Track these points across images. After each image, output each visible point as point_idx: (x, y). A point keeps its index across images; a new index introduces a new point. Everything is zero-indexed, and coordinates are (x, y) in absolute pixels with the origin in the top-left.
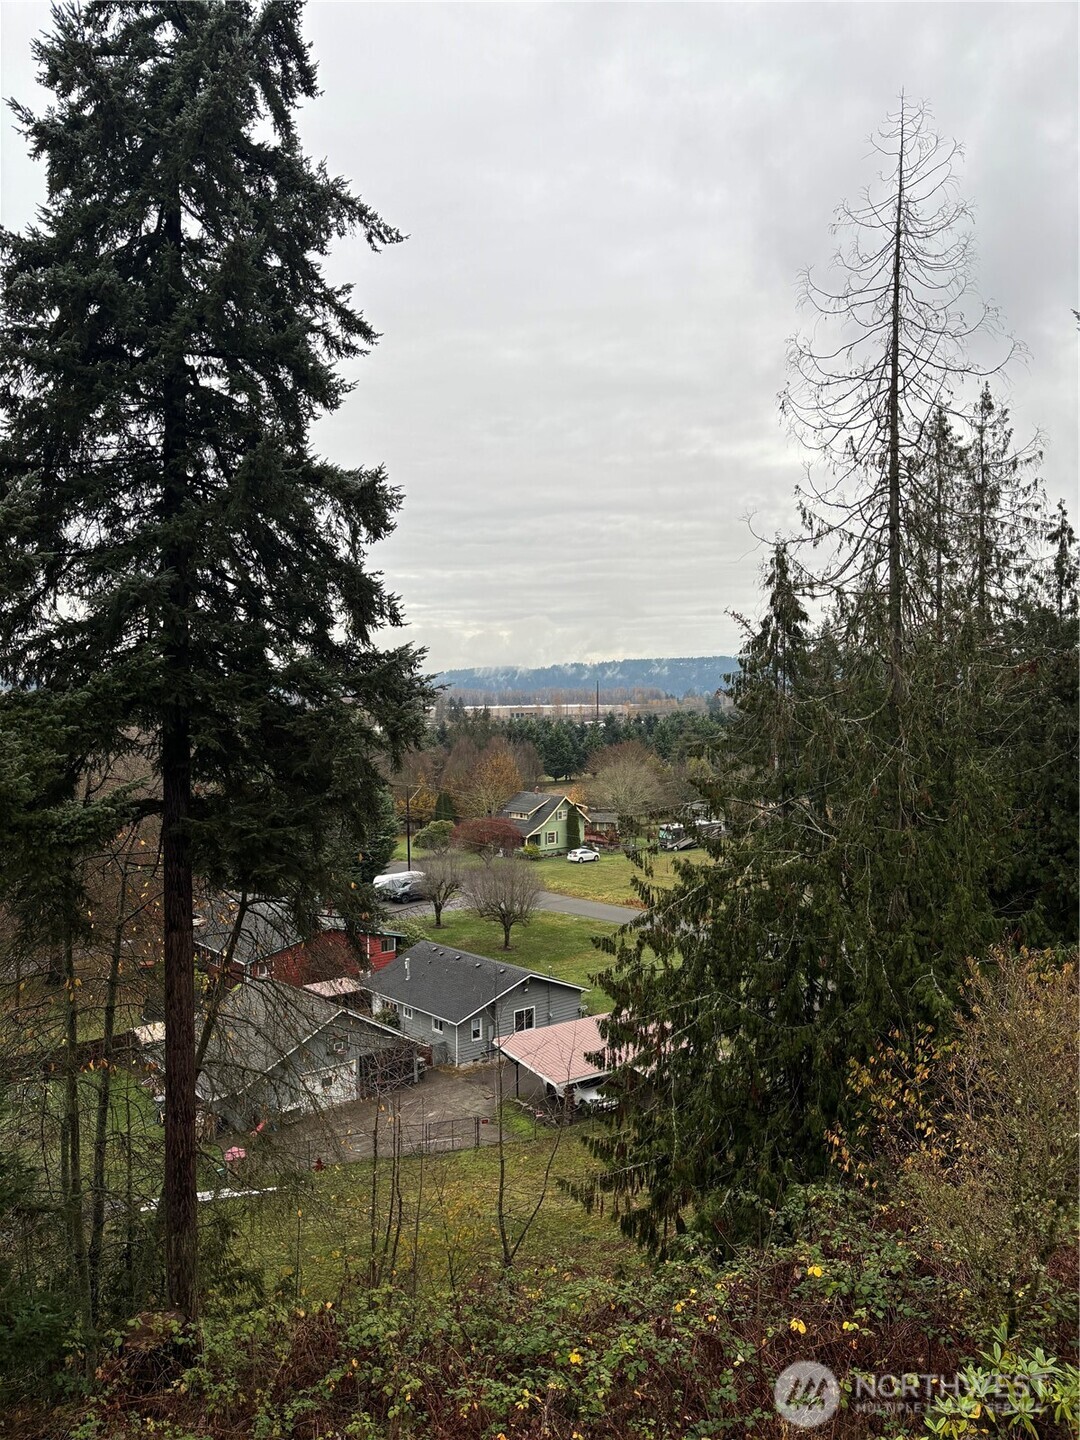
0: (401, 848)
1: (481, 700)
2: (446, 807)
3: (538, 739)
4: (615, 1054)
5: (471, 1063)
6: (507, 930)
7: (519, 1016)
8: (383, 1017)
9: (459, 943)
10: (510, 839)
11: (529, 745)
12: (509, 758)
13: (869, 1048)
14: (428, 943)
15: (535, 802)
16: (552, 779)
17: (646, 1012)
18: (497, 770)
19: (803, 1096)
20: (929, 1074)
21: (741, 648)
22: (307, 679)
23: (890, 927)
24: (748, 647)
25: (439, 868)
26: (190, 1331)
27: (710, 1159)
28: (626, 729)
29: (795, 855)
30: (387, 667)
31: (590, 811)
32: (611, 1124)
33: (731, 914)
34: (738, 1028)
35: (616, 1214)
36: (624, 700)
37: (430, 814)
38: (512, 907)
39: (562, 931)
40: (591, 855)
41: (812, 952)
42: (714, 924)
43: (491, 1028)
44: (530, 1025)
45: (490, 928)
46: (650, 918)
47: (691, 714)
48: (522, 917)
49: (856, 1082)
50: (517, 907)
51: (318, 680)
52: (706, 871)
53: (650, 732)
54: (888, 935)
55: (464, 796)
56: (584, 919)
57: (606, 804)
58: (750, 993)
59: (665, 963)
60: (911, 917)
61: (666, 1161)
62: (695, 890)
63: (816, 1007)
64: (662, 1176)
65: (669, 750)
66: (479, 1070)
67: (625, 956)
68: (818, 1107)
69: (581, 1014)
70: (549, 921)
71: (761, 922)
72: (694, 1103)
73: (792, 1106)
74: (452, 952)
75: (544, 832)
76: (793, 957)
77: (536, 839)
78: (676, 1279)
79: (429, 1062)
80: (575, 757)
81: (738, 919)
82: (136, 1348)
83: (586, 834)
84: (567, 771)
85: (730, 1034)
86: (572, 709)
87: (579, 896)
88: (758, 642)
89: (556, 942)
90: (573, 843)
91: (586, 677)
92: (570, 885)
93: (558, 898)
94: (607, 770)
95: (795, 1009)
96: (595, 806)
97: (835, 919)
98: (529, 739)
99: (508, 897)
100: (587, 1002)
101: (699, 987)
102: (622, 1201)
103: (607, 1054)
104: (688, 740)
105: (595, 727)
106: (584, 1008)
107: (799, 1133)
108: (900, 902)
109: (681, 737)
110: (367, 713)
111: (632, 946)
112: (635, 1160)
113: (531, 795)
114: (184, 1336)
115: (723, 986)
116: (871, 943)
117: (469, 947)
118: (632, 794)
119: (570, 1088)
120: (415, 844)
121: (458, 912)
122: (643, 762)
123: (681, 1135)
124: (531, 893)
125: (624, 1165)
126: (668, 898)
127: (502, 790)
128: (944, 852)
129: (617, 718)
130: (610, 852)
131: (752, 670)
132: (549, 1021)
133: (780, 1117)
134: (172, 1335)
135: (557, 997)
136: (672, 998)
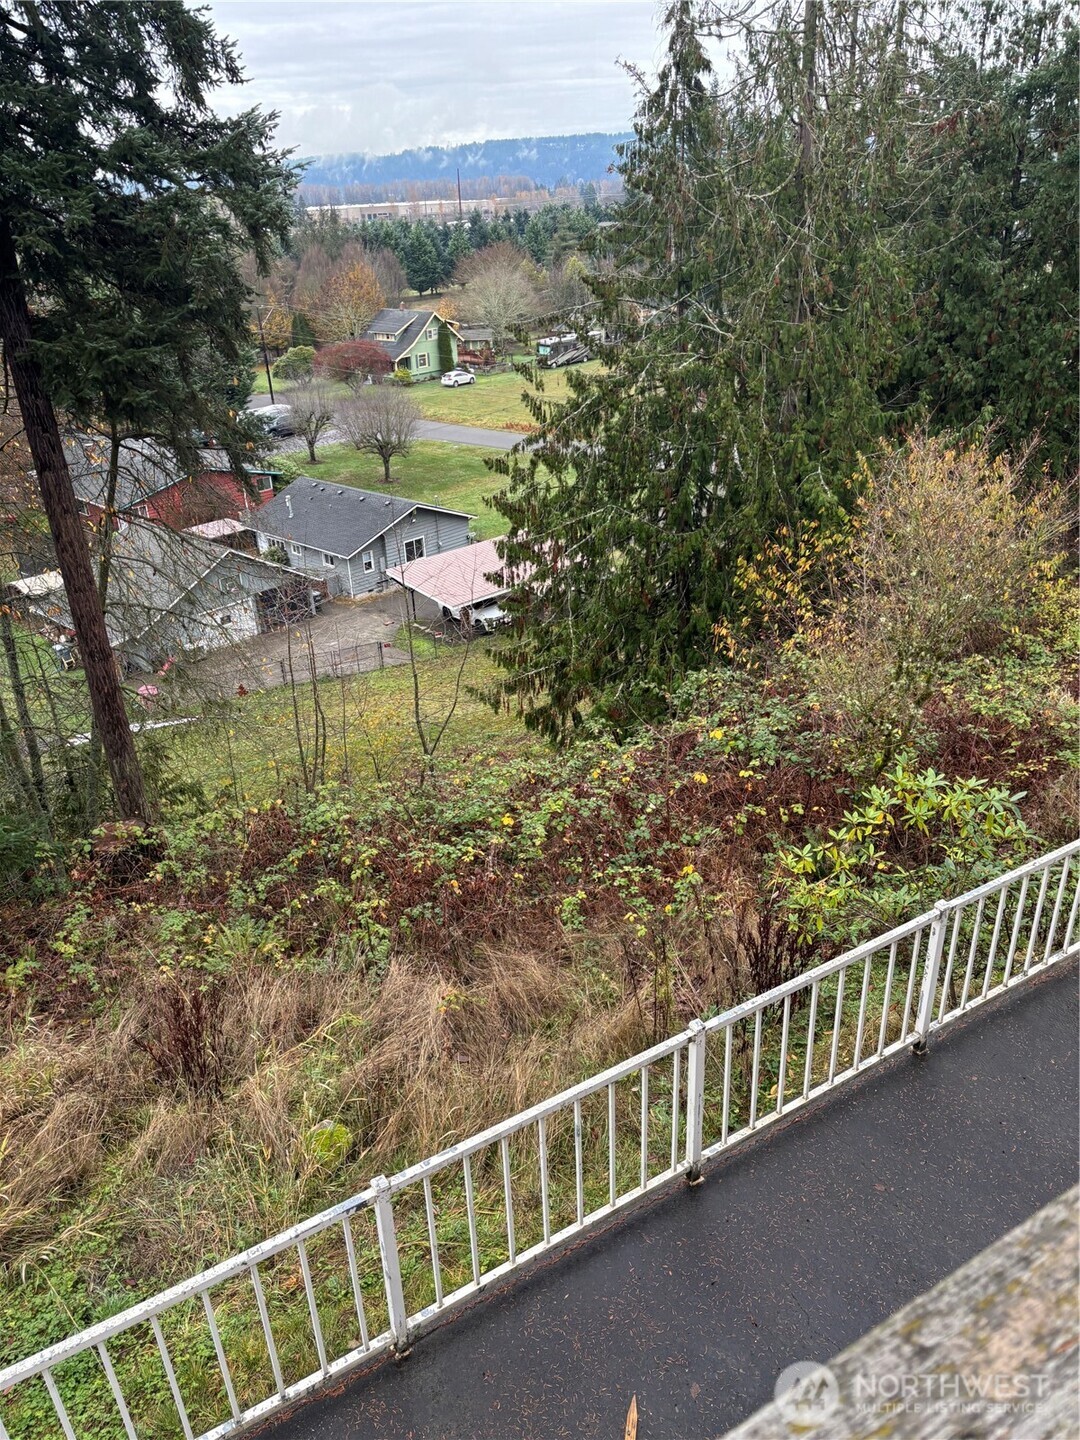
0: (261, 381)
1: (325, 199)
2: (304, 331)
3: (397, 244)
4: (512, 573)
5: (367, 594)
6: (386, 462)
7: (409, 545)
8: (272, 555)
9: (338, 478)
10: (379, 364)
11: (387, 252)
12: (367, 269)
13: (755, 547)
14: (307, 478)
15: (402, 320)
16: (416, 293)
17: (541, 529)
18: (355, 285)
19: (690, 598)
20: (811, 566)
21: (636, 109)
22: (140, 157)
23: (782, 428)
24: (644, 108)
25: (305, 399)
26: (152, 834)
27: (604, 659)
28: (495, 229)
29: (691, 357)
30: (232, 139)
31: (461, 328)
32: (512, 636)
33: (625, 426)
34: (629, 538)
35: (520, 713)
36: (490, 193)
37: (286, 339)
38: (389, 437)
39: (444, 460)
40: (466, 378)
41: (704, 459)
42: (608, 437)
43: (382, 560)
44: (421, 555)
45: (368, 461)
46: (543, 435)
47: (565, 207)
48: (400, 447)
49: (743, 580)
50: (394, 438)
51: (154, 158)
52: (600, 382)
53: (522, 231)
54: (779, 436)
55: (321, 317)
56: (464, 446)
57: (479, 319)
58: (643, 505)
59: (560, 480)
60: (802, 416)
61: (564, 664)
62: (588, 402)
63: (704, 513)
64: (562, 677)
65: (543, 253)
66: (375, 600)
67: (519, 477)
68: (704, 605)
69: (470, 541)
70: (428, 450)
71: (655, 431)
72: (589, 612)
73: (680, 606)
74: (333, 487)
75: (415, 353)
76: (685, 465)
77: (406, 362)
78: (588, 754)
79: (324, 595)
80: (440, 266)
81: (633, 430)
82: (106, 852)
83: (459, 354)
84: (433, 284)
85: (620, 546)
86: (431, 207)
87: (457, 423)
88: (655, 103)
89: (440, 473)
90: (446, 366)
91: (444, 164)
92: (446, 411)
93: (436, 425)
94: (477, 279)
95: (685, 515)
96: (467, 324)
97: (729, 422)
98: (387, 245)
99: (384, 428)
100: (475, 529)
101: (592, 503)
102: (526, 701)
103: (506, 573)
104: (563, 239)
105: (459, 228)
106: (472, 534)
107: (685, 630)
108: (793, 401)
109: (556, 236)
110: (218, 201)
111: (525, 465)
112: (536, 666)
113: (396, 312)
114: (148, 837)
115: (615, 499)
116: (764, 444)
117: (348, 481)
118: (507, 306)
119: (465, 611)
120: (276, 375)
121: (331, 447)
122: (516, 268)
123: (578, 640)
124: (407, 421)
125: (526, 670)
126: (560, 413)
127: (363, 309)
128: (839, 345)
129: (483, 216)
130: (486, 374)
131: (649, 138)
132: (439, 549)
133: (669, 618)
134: (136, 838)
135: (445, 526)
136: (566, 515)
